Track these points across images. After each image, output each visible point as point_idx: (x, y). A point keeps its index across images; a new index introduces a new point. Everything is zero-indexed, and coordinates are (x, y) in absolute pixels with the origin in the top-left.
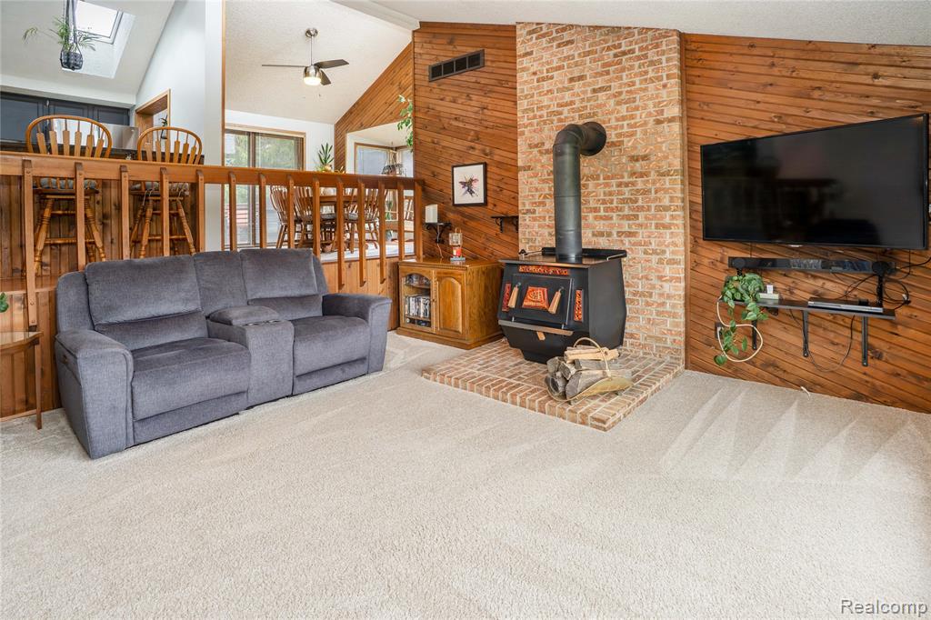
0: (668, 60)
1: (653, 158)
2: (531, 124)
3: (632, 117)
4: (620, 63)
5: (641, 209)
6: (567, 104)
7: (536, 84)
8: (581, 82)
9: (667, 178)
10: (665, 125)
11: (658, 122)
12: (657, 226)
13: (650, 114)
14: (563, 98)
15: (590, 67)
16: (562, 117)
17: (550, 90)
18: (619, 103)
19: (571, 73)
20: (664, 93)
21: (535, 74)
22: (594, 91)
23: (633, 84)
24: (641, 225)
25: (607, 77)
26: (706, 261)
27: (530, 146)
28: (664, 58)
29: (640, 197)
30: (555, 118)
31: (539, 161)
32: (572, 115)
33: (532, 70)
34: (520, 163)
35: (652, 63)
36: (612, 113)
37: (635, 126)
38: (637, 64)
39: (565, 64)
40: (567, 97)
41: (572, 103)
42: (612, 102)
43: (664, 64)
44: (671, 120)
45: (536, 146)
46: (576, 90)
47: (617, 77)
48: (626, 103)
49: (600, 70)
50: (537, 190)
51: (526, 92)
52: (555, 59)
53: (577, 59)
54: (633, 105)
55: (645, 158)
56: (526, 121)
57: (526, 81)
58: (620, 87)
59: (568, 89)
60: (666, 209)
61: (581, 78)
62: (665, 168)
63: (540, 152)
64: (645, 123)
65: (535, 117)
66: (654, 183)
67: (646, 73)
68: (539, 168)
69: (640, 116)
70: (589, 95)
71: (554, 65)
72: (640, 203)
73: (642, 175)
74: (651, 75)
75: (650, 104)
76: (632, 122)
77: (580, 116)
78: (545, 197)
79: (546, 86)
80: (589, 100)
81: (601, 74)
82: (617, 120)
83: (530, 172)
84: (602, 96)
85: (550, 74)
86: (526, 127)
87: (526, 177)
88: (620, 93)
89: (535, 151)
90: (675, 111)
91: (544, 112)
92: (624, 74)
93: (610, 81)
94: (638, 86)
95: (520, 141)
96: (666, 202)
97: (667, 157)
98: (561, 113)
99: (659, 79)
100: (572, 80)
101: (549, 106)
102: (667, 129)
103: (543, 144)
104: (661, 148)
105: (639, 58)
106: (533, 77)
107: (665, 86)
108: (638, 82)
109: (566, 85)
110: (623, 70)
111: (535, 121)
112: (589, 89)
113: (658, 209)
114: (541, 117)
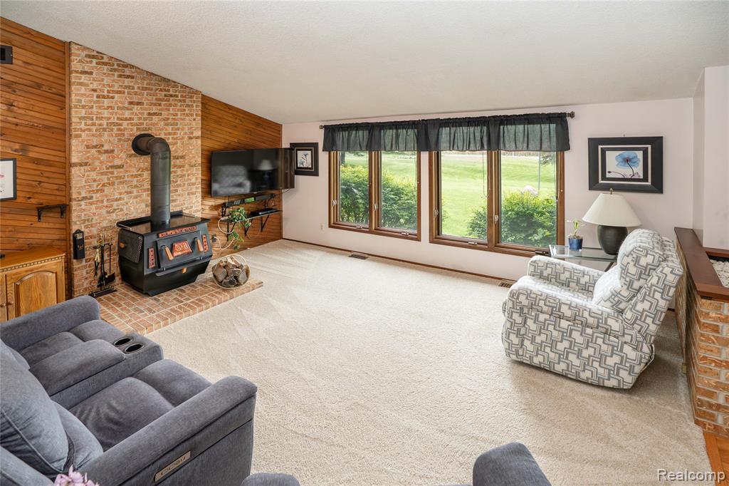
0: (197, 106)
1: (187, 157)
2: (90, 130)
3: (175, 134)
4: (169, 101)
5: (180, 185)
6: (126, 119)
7: (95, 99)
8: (139, 107)
9: (195, 168)
10: (194, 140)
11: (190, 138)
12: (188, 194)
13: (186, 134)
14: (123, 114)
15: (145, 97)
16: (122, 128)
17: (111, 107)
18: (167, 125)
19: (131, 98)
20: (194, 123)
21: (95, 90)
22: (149, 114)
23: (177, 115)
24: (179, 195)
25: (159, 107)
26: (207, 207)
27: (88, 147)
28: (195, 105)
29: (179, 179)
30: (115, 128)
31: (99, 159)
32: (130, 127)
33: (91, 86)
34: (74, 160)
35: (188, 106)
36: (161, 130)
37: (176, 139)
38: (179, 104)
39: (126, 91)
40: (127, 114)
41: (130, 119)
42: (162, 123)
43: (195, 108)
44: (197, 138)
45: (95, 147)
46: (135, 111)
47: (166, 109)
48: (172, 125)
49: (154, 102)
50: (95, 181)
51: (83, 103)
52: (117, 85)
53: (136, 90)
54: (176, 127)
55: (182, 157)
56: (83, 126)
57: (85, 95)
58: (168, 115)
59: (127, 109)
60: (194, 184)
61: (138, 104)
62: (193, 163)
63: (99, 152)
64: (183, 138)
65: (94, 124)
66: (187, 171)
67: (185, 110)
68: (97, 163)
69: (180, 134)
70: (145, 116)
71: (116, 89)
72: (179, 183)
73: (180, 167)
74: (187, 112)
75: (186, 128)
76: (175, 136)
77: (138, 129)
78: (103, 185)
79: (106, 102)
80: (145, 119)
81: (155, 105)
82: (165, 134)
83: (87, 168)
84: (155, 119)
85: (111, 95)
86: (84, 131)
87: (82, 171)
88: (168, 119)
89: (94, 151)
90: (198, 133)
91: (105, 122)
92: (171, 108)
93: (162, 110)
94: (179, 117)
95: (74, 142)
96: (193, 180)
97: (194, 157)
98: (121, 125)
99: (192, 115)
100: (131, 103)
101: (110, 118)
102: (195, 143)
103: (102, 146)
104: (191, 152)
105: (180, 101)
106: (93, 93)
107: (194, 119)
108: (179, 115)
109: (126, 105)
110: (170, 105)
111: (94, 128)
112: (146, 112)
113: (189, 185)
114: (100, 125)
